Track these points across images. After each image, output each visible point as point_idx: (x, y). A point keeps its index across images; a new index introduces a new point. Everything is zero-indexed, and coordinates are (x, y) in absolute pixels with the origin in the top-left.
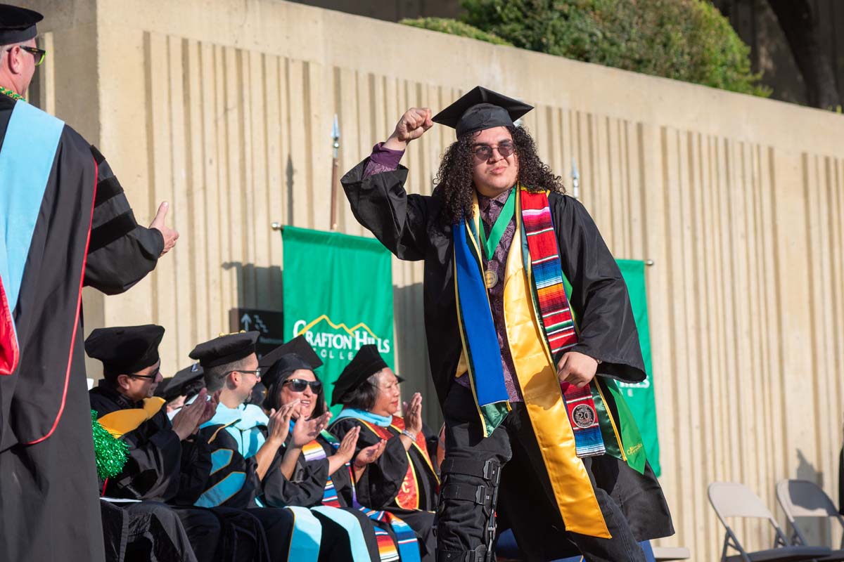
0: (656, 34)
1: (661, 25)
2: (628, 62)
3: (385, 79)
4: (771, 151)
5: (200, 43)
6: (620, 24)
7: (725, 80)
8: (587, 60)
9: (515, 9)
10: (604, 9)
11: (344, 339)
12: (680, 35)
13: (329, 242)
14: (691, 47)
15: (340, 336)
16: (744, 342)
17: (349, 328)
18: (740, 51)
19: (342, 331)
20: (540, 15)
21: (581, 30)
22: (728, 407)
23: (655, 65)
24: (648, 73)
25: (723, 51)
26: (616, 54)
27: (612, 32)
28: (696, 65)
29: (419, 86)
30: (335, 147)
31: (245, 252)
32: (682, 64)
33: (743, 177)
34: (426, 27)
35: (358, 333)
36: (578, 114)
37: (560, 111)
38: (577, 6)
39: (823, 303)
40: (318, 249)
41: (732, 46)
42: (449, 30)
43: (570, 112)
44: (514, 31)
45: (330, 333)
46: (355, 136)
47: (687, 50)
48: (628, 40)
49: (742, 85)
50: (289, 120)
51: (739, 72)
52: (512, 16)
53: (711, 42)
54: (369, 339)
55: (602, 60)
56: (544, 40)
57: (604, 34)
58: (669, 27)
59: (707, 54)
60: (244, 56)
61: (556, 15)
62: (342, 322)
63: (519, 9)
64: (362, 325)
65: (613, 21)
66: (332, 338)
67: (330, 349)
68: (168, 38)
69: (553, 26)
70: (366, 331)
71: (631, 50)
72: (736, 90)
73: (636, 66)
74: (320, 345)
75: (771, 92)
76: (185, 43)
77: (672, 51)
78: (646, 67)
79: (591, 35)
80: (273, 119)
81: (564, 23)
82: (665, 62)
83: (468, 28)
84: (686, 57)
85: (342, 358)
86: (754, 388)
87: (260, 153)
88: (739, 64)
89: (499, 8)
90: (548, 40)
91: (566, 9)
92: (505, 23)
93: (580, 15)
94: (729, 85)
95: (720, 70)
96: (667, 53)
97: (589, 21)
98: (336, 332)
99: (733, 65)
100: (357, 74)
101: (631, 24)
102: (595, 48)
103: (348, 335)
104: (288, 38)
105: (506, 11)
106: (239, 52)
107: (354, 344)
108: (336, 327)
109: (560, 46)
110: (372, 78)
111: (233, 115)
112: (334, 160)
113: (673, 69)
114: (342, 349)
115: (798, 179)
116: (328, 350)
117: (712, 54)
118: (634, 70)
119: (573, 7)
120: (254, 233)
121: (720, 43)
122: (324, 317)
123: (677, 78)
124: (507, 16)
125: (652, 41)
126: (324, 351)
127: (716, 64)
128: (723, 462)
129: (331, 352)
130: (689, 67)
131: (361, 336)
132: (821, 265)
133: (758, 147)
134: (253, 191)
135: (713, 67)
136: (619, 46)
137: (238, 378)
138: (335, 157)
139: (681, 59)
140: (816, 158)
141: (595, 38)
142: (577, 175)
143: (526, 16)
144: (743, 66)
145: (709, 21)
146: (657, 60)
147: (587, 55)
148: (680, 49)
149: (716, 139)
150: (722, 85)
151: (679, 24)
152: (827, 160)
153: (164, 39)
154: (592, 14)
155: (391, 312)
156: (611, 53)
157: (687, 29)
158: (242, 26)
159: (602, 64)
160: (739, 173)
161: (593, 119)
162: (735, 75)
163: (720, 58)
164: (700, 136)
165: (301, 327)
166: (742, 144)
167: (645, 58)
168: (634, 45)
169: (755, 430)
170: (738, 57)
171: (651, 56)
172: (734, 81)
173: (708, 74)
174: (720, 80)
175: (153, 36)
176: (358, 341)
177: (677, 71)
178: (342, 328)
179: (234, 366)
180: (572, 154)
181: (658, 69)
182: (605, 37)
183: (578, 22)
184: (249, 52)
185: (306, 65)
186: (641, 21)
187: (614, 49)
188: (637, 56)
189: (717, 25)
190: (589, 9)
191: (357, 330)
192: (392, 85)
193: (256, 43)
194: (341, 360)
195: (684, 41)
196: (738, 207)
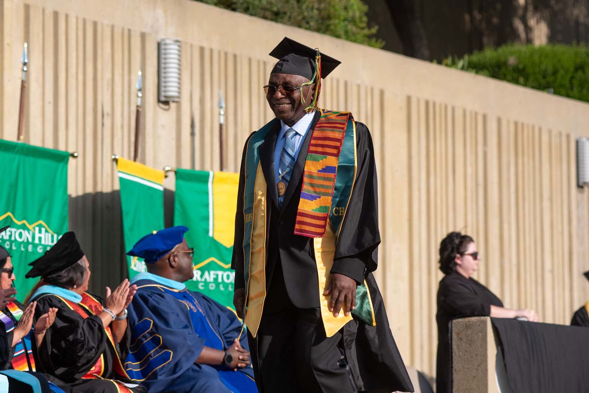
2: (268, 14)
3: (67, 16)
4: (382, 93)
7: (346, 32)
8: (234, 10)
11: (25, 234)
14: (320, 3)
15: (21, 230)
17: (30, 224)
18: (359, 9)
19: (24, 227)
23: (290, 17)
24: (284, 23)
25: (346, 8)
26: (258, 6)
28: (323, 19)
29: (95, 24)
30: (23, 71)
32: (312, 17)
35: (37, 229)
36: (226, 54)
37: (211, 51)
40: (7, 156)
41: (353, 5)
43: (219, 52)
45: (14, 228)
47: (316, 6)
49: (359, 37)
51: (357, 27)
54: (47, 234)
55: (246, 10)
59: (332, 10)
62: (25, 218)
64: (41, 222)
66: (15, 232)
67: (13, 241)
70: (44, 227)
71: (271, 3)
72: (355, 41)
73: (274, 17)
75: (383, 43)
77: (304, 6)
78: (282, 18)
82: (298, 16)
84: (316, 12)
85: (23, 249)
88: (357, 20)
94: (349, 37)
95: (343, 24)
96: (300, 8)
98: (19, 227)
99: (353, 21)
100: (44, 10)
103: (28, 230)
107: (33, 238)
108: (19, 223)
110: (56, 15)
112: (23, 82)
113: (304, 21)
114: (23, 242)
115: (403, 116)
116: (11, 242)
117: (336, 10)
118: (272, 20)
122: (9, 214)
123: (307, 29)
126: (8, 243)
127: (339, 18)
129: (13, 244)
130: (317, 21)
131: (40, 232)
132: (419, 190)
133: (372, 89)
135: (337, 21)
138: (24, 79)
139: (311, 14)
140: (418, 100)
142: (223, 105)
144: (361, 21)
146: (291, 13)
147: (234, 6)
148: (311, 5)
150: (343, 36)
152: (427, 103)
155: (66, 213)
156: (254, 5)
159: (247, 14)
161: (238, 60)
162: (354, 29)
163: (343, 14)
166: (359, 87)
167: (282, 10)
170: (357, 14)
171: (286, 9)
172: (354, 34)
173: (332, 27)
174: (342, 32)
176: (37, 235)
177: (308, 23)
178: (24, 224)
180: (220, 88)
181: (292, 20)
188: (275, 9)
191: (37, 226)
194: (22, 251)
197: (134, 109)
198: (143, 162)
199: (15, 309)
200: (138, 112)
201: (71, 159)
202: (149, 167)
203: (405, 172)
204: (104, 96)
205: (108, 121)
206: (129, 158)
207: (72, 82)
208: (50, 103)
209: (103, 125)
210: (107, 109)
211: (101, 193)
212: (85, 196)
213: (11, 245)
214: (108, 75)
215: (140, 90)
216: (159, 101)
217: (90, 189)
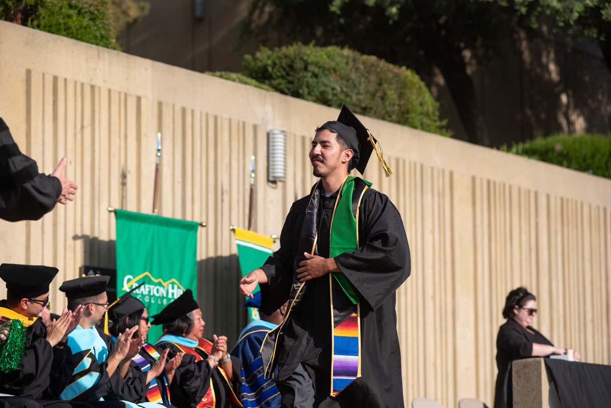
0: (376, 91)
1: (380, 84)
3: (193, 111)
4: (451, 174)
5: (65, 80)
6: (353, 82)
7: (422, 124)
8: (330, 106)
9: (281, 70)
10: (342, 71)
11: (161, 289)
12: (393, 92)
13: (151, 221)
14: (400, 100)
15: (158, 287)
16: (429, 303)
17: (165, 282)
18: (432, 106)
19: (160, 284)
20: (298, 74)
21: (326, 86)
22: (418, 348)
23: (375, 112)
25: (421, 104)
27: (347, 87)
28: (403, 113)
29: (216, 118)
30: (157, 156)
31: (92, 227)
32: (393, 112)
33: (433, 191)
34: (221, 77)
35: (170, 286)
38: (324, 69)
39: (483, 280)
40: (143, 226)
41: (427, 102)
42: (237, 80)
44: (280, 84)
45: (152, 284)
46: (171, 150)
47: (397, 102)
48: (358, 94)
49: (432, 128)
50: (126, 136)
51: (431, 120)
52: (279, 74)
53: (413, 98)
54: (179, 290)
56: (301, 91)
57: (341, 89)
58: (385, 85)
59: (410, 106)
60: (97, 91)
61: (309, 74)
62: (160, 277)
63: (284, 69)
64: (174, 280)
65: (348, 80)
66: (153, 289)
67: (152, 296)
68: (44, 75)
69: (308, 82)
70: (176, 284)
71: (359, 100)
72: (429, 131)
73: (362, 112)
74: (144, 293)
75: (452, 133)
76: (55, 79)
77: (387, 103)
78: (369, 112)
79: (333, 89)
80: (115, 136)
81: (314, 80)
82: (382, 110)
83: (249, 80)
84: (397, 108)
85: (159, 302)
86: (435, 336)
87: (105, 158)
88: (431, 114)
89: (270, 69)
90: (303, 91)
91: (316, 70)
92: (274, 79)
93: (326, 75)
94: (424, 128)
95: (419, 117)
96: (384, 104)
97: (332, 79)
98: (156, 284)
99: (427, 114)
100: (174, 107)
101: (360, 83)
102: (335, 98)
103: (163, 287)
104: (127, 79)
105: (275, 70)
106: (93, 87)
107: (167, 293)
108: (156, 281)
109: (312, 96)
110: (184, 110)
111: (87, 131)
112: (157, 165)
113: (387, 115)
114: (159, 297)
115: (469, 194)
116: (150, 297)
117: (413, 106)
118: (361, 114)
119: (321, 69)
120: (99, 214)
121: (420, 99)
122: (147, 273)
123: (390, 121)
124: (275, 74)
125: (373, 95)
126: (147, 297)
127: (416, 113)
128: (413, 386)
129: (152, 299)
130: (398, 114)
131: (173, 288)
132: (483, 254)
133: (443, 171)
134: (99, 185)
135: (414, 115)
136: (351, 97)
137: (93, 308)
138: (158, 162)
139: (392, 109)
140: (481, 180)
141: (335, 92)
143: (288, 74)
144: (434, 115)
145: (413, 84)
146: (376, 108)
147: (329, 103)
148: (392, 102)
149: (415, 164)
150: (419, 127)
151: (392, 84)
152: (489, 182)
153: (41, 76)
154: (334, 75)
155: (195, 273)
157: (397, 88)
158: (95, 69)
160: (429, 187)
162: (428, 122)
163: (419, 109)
164: (404, 162)
165: (129, 280)
166: (432, 169)
167: (369, 106)
168: (361, 97)
169: (435, 365)
170: (431, 109)
171: (372, 106)
172: (428, 126)
173: (410, 120)
174: (418, 124)
175: (33, 73)
176: (170, 291)
177: (390, 116)
178: (160, 282)
179: (91, 300)
181: (378, 114)
182: (342, 91)
183: (324, 79)
184: (100, 88)
185: (139, 99)
186: (367, 81)
187: (348, 99)
188: (363, 105)
189: (417, 86)
190: (332, 71)
191: (171, 283)
192: (197, 115)
193: (105, 82)
194: (159, 304)
195: (395, 96)
196: (428, 212)
197: (248, 187)
198: (256, 230)
199: (153, 352)
200: (251, 190)
201: (199, 228)
202: (260, 234)
203: (471, 238)
204: (224, 177)
205: (226, 198)
206: (244, 228)
207: (197, 165)
208: (179, 182)
209: (222, 201)
210: (226, 187)
211: (221, 257)
212: (208, 260)
213: (150, 299)
214: (226, 159)
215: (253, 171)
216: (268, 181)
217: (212, 254)
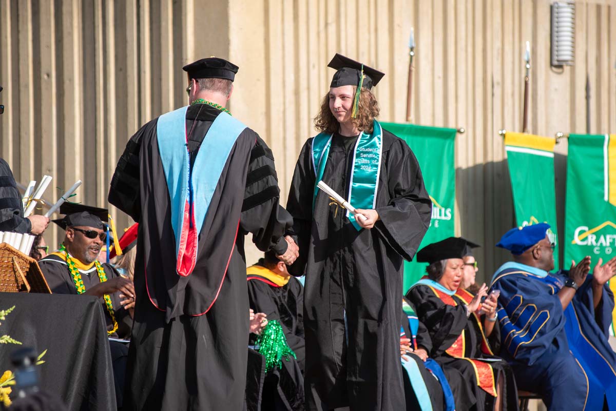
13: (405, 131)
30: (410, 55)
37: (609, 7)
70: (433, 203)
200: (526, 83)
201: (457, 135)
204: (495, 66)
205: (498, 91)
208: (439, 78)
209: (493, 95)
210: (497, 78)
211: (492, 163)
212: (475, 167)
214: (498, 44)
215: (528, 62)
216: (552, 66)
217: (480, 160)
